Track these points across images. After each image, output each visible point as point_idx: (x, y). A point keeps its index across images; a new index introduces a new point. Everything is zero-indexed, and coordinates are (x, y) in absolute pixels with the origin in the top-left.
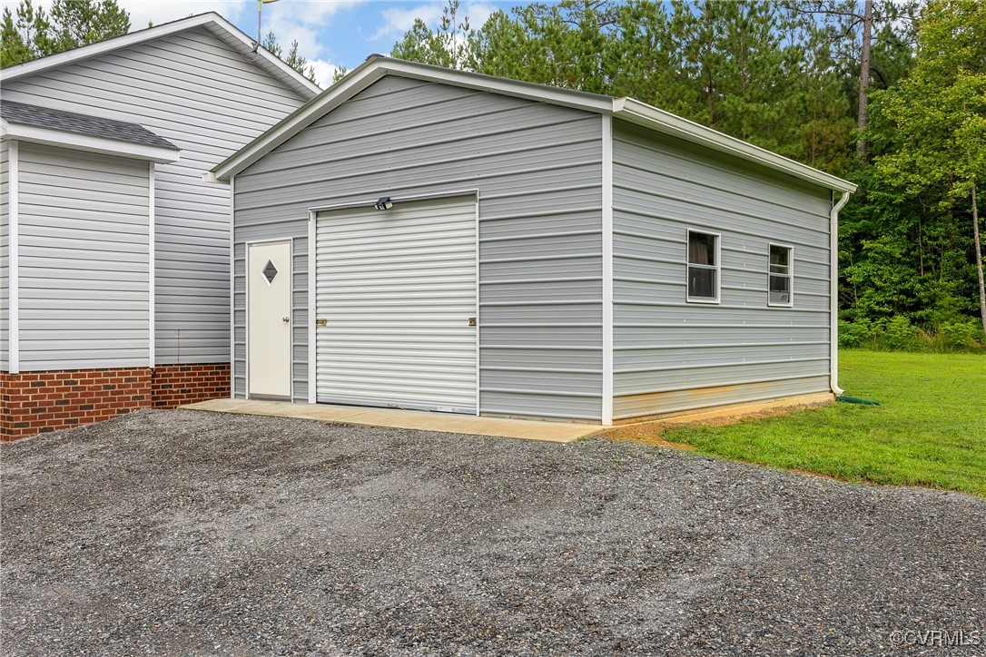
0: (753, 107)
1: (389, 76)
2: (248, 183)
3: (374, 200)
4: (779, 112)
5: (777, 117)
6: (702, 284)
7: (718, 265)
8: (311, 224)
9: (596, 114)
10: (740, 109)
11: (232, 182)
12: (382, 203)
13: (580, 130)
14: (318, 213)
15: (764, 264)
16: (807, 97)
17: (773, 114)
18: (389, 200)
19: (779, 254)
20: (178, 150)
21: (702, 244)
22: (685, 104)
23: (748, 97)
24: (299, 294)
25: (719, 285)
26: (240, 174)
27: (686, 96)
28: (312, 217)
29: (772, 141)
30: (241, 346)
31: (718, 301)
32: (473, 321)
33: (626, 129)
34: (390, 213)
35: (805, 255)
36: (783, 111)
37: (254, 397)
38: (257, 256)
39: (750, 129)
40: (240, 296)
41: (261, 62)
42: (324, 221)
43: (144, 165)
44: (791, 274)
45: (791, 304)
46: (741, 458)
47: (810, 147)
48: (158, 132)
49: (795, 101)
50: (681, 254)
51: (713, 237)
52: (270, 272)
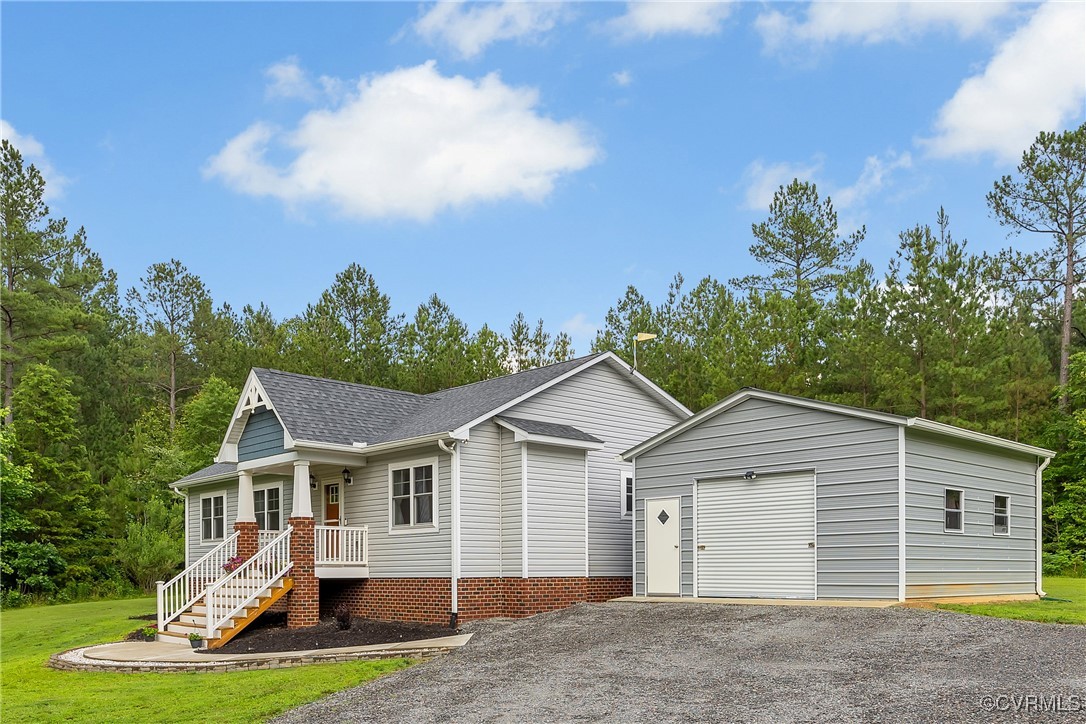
0: (962, 370)
1: (752, 398)
2: (645, 462)
3: (744, 473)
4: (985, 374)
5: (984, 378)
6: (953, 521)
7: (963, 509)
8: (695, 487)
9: (896, 426)
10: (950, 372)
11: (634, 461)
12: (749, 475)
13: (884, 434)
14: (698, 481)
15: (991, 509)
16: (1012, 359)
17: (980, 375)
18: (753, 474)
19: (1001, 502)
20: (603, 442)
21: (953, 497)
22: (901, 370)
23: (958, 361)
24: (686, 531)
25: (963, 522)
26: (639, 457)
27: (901, 362)
28: (696, 482)
29: (979, 398)
30: (641, 563)
31: (963, 531)
32: (811, 545)
33: (913, 434)
34: (753, 481)
35: (1019, 501)
36: (990, 372)
37: (650, 595)
38: (653, 508)
39: (960, 389)
40: (641, 532)
41: (635, 380)
42: (703, 486)
43: (582, 453)
44: (1009, 514)
45: (1009, 534)
46: (986, 615)
47: (1015, 401)
48: (585, 431)
49: (1000, 363)
50: (941, 504)
51: (959, 492)
52: (663, 517)
